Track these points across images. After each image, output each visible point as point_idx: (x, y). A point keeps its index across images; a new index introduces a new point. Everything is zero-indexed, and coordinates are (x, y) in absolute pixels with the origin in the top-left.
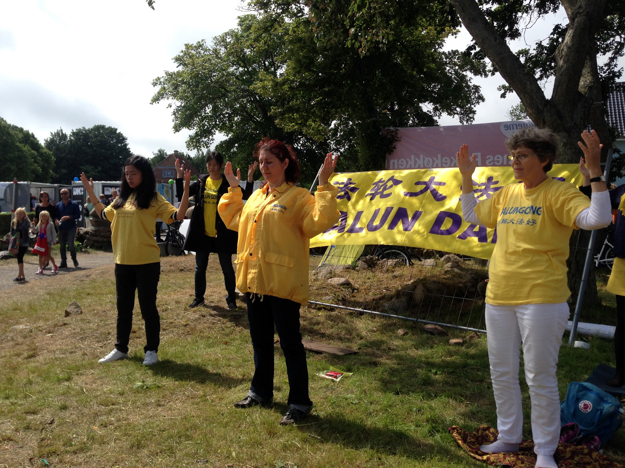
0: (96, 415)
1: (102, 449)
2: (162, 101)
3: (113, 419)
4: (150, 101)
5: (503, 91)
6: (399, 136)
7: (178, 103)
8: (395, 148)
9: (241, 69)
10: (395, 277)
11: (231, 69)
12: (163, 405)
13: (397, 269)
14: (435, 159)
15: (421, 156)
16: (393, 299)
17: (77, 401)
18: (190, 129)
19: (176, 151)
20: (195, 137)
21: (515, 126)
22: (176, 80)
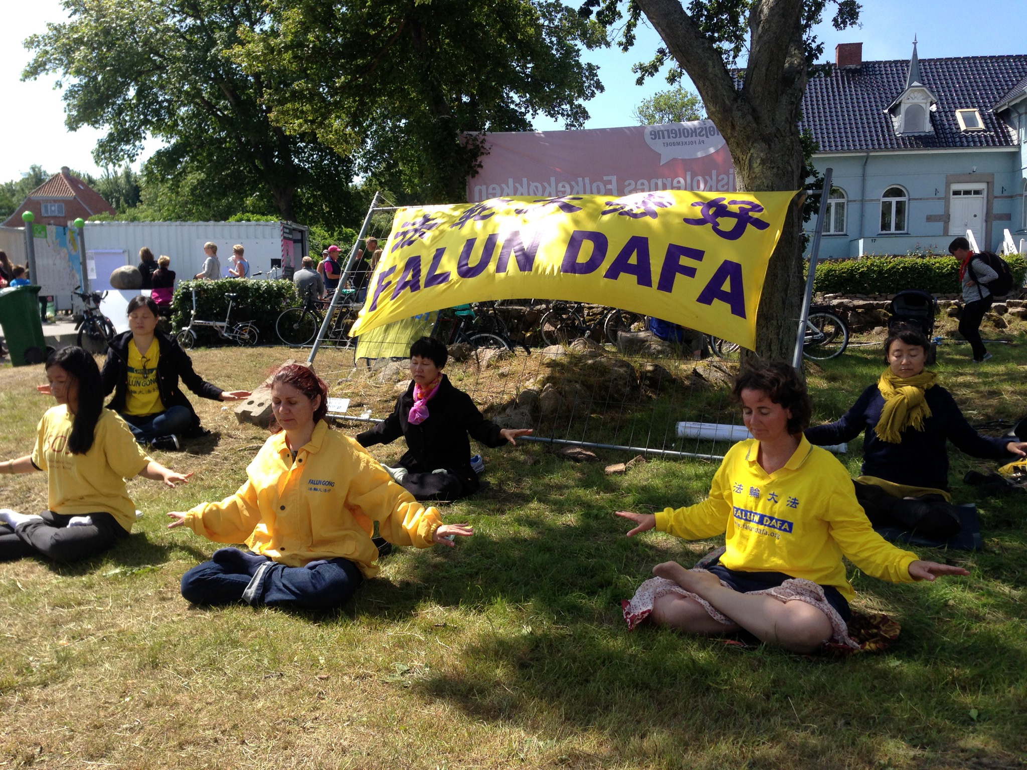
0: (56, 624)
1: (90, 674)
2: (42, 76)
3: (89, 626)
4: (21, 77)
5: (639, 75)
6: (487, 146)
7: (76, 81)
8: (482, 167)
9: (190, 21)
10: (503, 375)
11: (170, 22)
12: (172, 599)
13: (503, 363)
14: (545, 184)
15: (525, 180)
16: (508, 411)
17: (12, 604)
18: (97, 128)
19: (66, 170)
20: (108, 142)
21: (666, 133)
22: (68, 38)
